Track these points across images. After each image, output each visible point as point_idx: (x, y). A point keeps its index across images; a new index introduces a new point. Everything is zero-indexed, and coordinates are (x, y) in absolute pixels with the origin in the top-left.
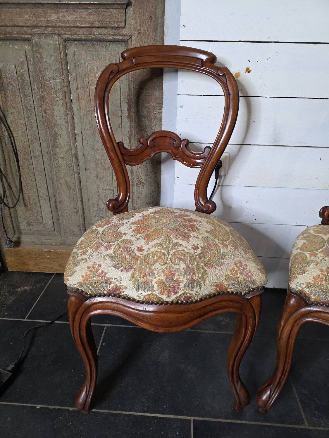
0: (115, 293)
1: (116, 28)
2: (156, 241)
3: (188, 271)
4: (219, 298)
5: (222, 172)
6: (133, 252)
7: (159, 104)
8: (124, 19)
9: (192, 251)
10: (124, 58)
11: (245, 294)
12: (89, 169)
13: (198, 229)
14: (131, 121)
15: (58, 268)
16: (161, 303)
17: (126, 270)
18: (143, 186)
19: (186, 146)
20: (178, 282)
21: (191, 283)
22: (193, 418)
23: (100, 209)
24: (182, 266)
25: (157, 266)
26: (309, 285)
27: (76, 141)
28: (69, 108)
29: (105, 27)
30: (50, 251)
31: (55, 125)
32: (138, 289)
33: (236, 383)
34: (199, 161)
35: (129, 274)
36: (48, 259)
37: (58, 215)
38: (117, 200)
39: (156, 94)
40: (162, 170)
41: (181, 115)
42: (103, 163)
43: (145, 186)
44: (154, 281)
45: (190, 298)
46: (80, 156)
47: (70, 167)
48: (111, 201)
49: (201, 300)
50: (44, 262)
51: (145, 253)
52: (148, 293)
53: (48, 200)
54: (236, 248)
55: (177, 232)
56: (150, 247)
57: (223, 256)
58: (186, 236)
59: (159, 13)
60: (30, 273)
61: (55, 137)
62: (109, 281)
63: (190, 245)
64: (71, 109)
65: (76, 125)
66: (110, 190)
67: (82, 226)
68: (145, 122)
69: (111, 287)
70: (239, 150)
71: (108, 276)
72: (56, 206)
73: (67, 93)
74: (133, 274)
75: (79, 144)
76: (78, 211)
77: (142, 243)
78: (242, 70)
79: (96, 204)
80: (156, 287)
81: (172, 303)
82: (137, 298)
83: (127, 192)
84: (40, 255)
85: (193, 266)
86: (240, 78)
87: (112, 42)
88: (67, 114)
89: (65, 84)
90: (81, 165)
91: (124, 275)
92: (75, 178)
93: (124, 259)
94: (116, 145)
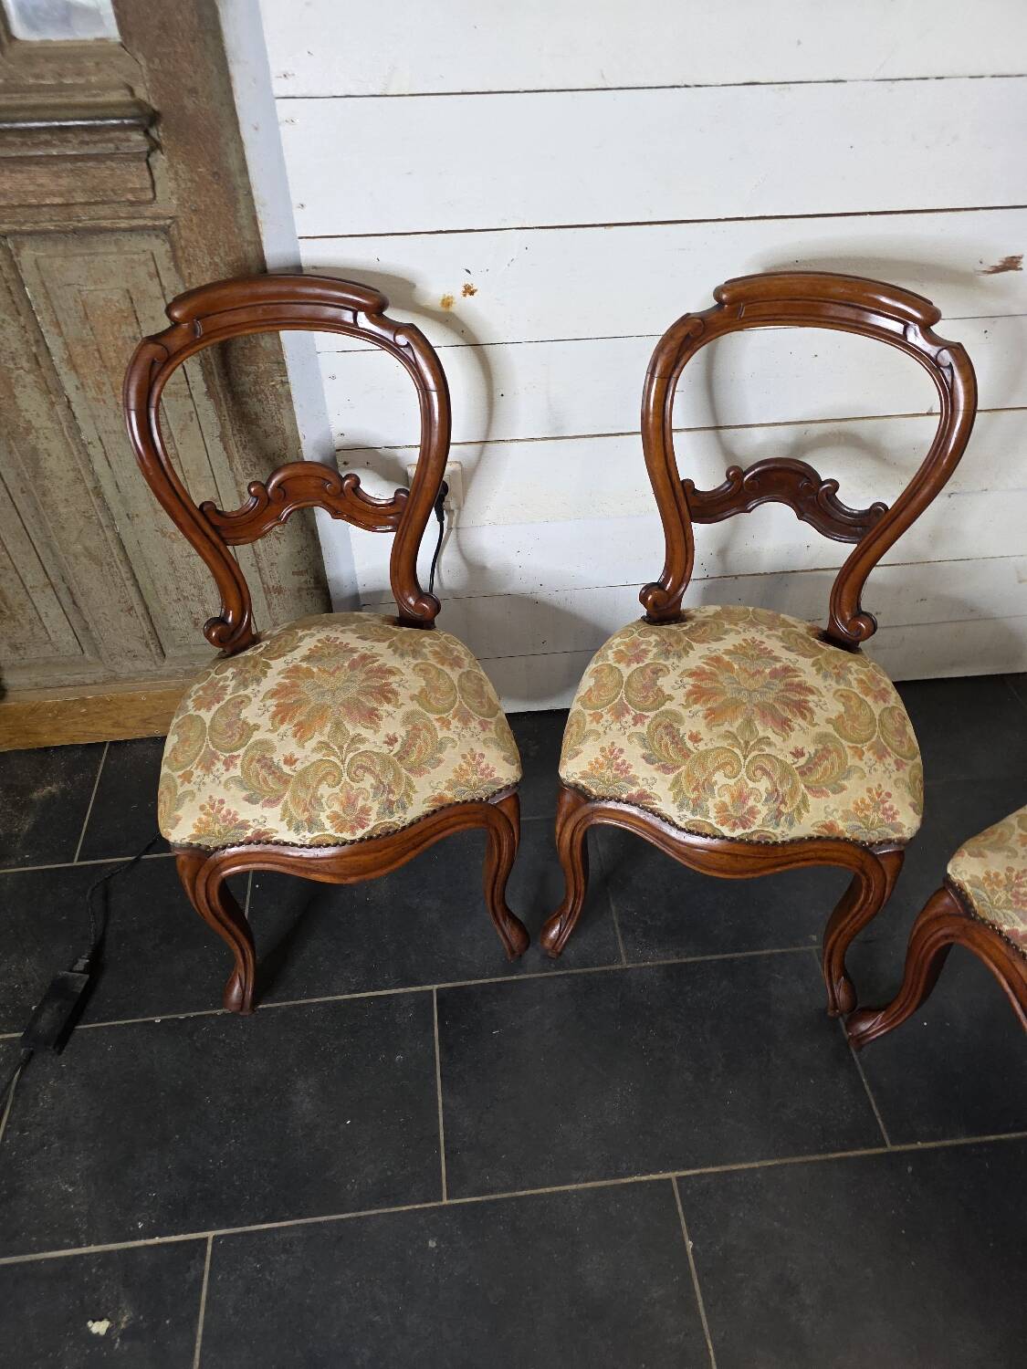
0: (260, 839)
1: (132, 203)
2: (317, 738)
3: (380, 788)
4: (443, 815)
5: (451, 502)
6: (279, 768)
7: (279, 363)
8: (148, 184)
9: (385, 749)
10: (175, 324)
11: (487, 799)
12: (137, 515)
13: (395, 693)
14: (218, 406)
15: (111, 730)
16: (345, 843)
17: (271, 803)
18: (278, 538)
19: (355, 489)
20: (365, 811)
21: (389, 807)
22: (436, 986)
23: (185, 598)
24: (368, 782)
25: (324, 790)
26: (584, 776)
27: (89, 459)
28: (53, 390)
29: (103, 203)
30: (84, 699)
31: (28, 430)
32: (297, 831)
33: (502, 921)
34: (390, 517)
35: (278, 810)
36: (84, 715)
37: (86, 621)
38: (224, 621)
39: (266, 343)
41: (333, 396)
43: (283, 538)
44: (323, 817)
45: (391, 827)
46: (108, 489)
47: (89, 518)
48: (211, 624)
49: (412, 824)
50: (76, 723)
51: (299, 766)
52: (316, 834)
53: (49, 591)
54: (465, 720)
56: (307, 754)
57: (442, 746)
58: (372, 718)
59: (233, 163)
60: (47, 749)
61: (34, 457)
62: (244, 825)
63: (381, 737)
64: (60, 390)
65: (80, 422)
67: (148, 636)
68: (253, 406)
69: (249, 833)
70: (481, 453)
71: (241, 817)
72: (74, 603)
73: (40, 357)
74: (285, 810)
75: (99, 465)
76: (132, 608)
77: (291, 745)
78: (457, 292)
79: (171, 587)
80: (328, 824)
81: (362, 840)
82: (299, 842)
83: (244, 604)
84: (62, 710)
85: (388, 778)
86: (454, 309)
87: (132, 230)
88: (52, 404)
89: (31, 337)
90: (116, 508)
91: (269, 813)
92: (106, 539)
93: (264, 784)
94: (197, 515)
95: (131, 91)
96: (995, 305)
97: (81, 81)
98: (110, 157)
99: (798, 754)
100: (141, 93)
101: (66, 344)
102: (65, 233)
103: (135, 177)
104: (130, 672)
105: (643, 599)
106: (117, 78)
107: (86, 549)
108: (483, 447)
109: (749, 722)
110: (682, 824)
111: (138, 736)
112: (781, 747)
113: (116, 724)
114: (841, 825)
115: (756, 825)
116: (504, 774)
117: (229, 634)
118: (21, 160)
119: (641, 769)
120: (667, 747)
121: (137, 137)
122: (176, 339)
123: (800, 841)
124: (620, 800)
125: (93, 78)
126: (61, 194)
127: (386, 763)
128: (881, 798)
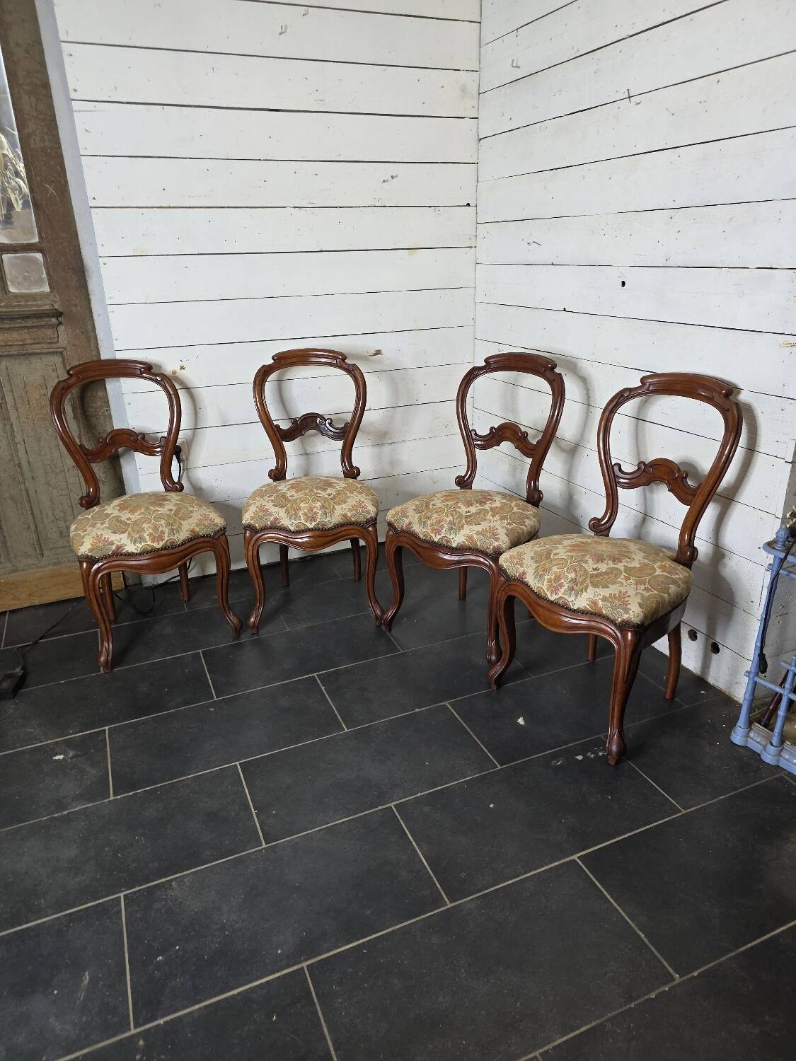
0: (119, 554)
1: (49, 343)
2: (139, 512)
3: (167, 524)
4: (195, 541)
5: (183, 456)
6: (124, 521)
7: (105, 402)
8: (56, 336)
9: (168, 513)
10: (71, 375)
11: (213, 535)
13: (170, 500)
14: (78, 422)
15: (11, 602)
16: (153, 551)
17: (123, 532)
19: (144, 438)
20: (163, 532)
21: (172, 532)
22: (201, 650)
24: (163, 522)
25: (145, 525)
26: (252, 518)
27: (17, 451)
28: (6, 418)
29: (38, 343)
32: (134, 543)
33: (227, 611)
34: (158, 450)
35: (126, 534)
37: (5, 537)
38: (88, 495)
39: (100, 394)
40: (122, 463)
41: (130, 411)
42: (53, 468)
43: (106, 484)
44: (145, 535)
45: (174, 542)
46: (25, 465)
47: (14, 479)
48: (82, 498)
49: (183, 544)
51: (133, 520)
52: (143, 544)
54: (200, 507)
55: (153, 504)
56: (136, 516)
57: (192, 512)
58: (161, 505)
59: (90, 328)
62: (112, 543)
63: (166, 510)
64: (8, 419)
65: (16, 434)
66: (66, 495)
68: (94, 421)
69: (114, 547)
70: (194, 434)
71: (110, 540)
73: (2, 405)
74: (129, 534)
75: (22, 453)
76: (29, 526)
77: (129, 515)
78: (178, 369)
79: (50, 514)
80: (148, 539)
81: (162, 549)
82: (135, 551)
83: (97, 489)
85: (171, 521)
86: (177, 375)
87: (47, 353)
88: (5, 424)
90: (27, 474)
91: (122, 536)
92: (21, 490)
93: (119, 527)
94: (78, 447)
95: (53, 306)
96: (379, 368)
97: (35, 303)
98: (42, 326)
99: (329, 495)
100: (56, 306)
101: (14, 399)
102: (20, 355)
103: (49, 332)
104: (25, 565)
105: (270, 476)
106: (47, 302)
107: (11, 495)
108: (194, 432)
109: (312, 491)
110: (292, 529)
111: (26, 605)
112: (324, 494)
113: (15, 598)
114: (349, 514)
115: (318, 520)
116: (219, 521)
117: (90, 501)
118: (8, 329)
119: (273, 509)
120: (282, 501)
121: (54, 320)
122: (72, 381)
123: (337, 526)
124: (268, 528)
125: (39, 303)
126: (22, 341)
127: (169, 516)
128: (360, 503)
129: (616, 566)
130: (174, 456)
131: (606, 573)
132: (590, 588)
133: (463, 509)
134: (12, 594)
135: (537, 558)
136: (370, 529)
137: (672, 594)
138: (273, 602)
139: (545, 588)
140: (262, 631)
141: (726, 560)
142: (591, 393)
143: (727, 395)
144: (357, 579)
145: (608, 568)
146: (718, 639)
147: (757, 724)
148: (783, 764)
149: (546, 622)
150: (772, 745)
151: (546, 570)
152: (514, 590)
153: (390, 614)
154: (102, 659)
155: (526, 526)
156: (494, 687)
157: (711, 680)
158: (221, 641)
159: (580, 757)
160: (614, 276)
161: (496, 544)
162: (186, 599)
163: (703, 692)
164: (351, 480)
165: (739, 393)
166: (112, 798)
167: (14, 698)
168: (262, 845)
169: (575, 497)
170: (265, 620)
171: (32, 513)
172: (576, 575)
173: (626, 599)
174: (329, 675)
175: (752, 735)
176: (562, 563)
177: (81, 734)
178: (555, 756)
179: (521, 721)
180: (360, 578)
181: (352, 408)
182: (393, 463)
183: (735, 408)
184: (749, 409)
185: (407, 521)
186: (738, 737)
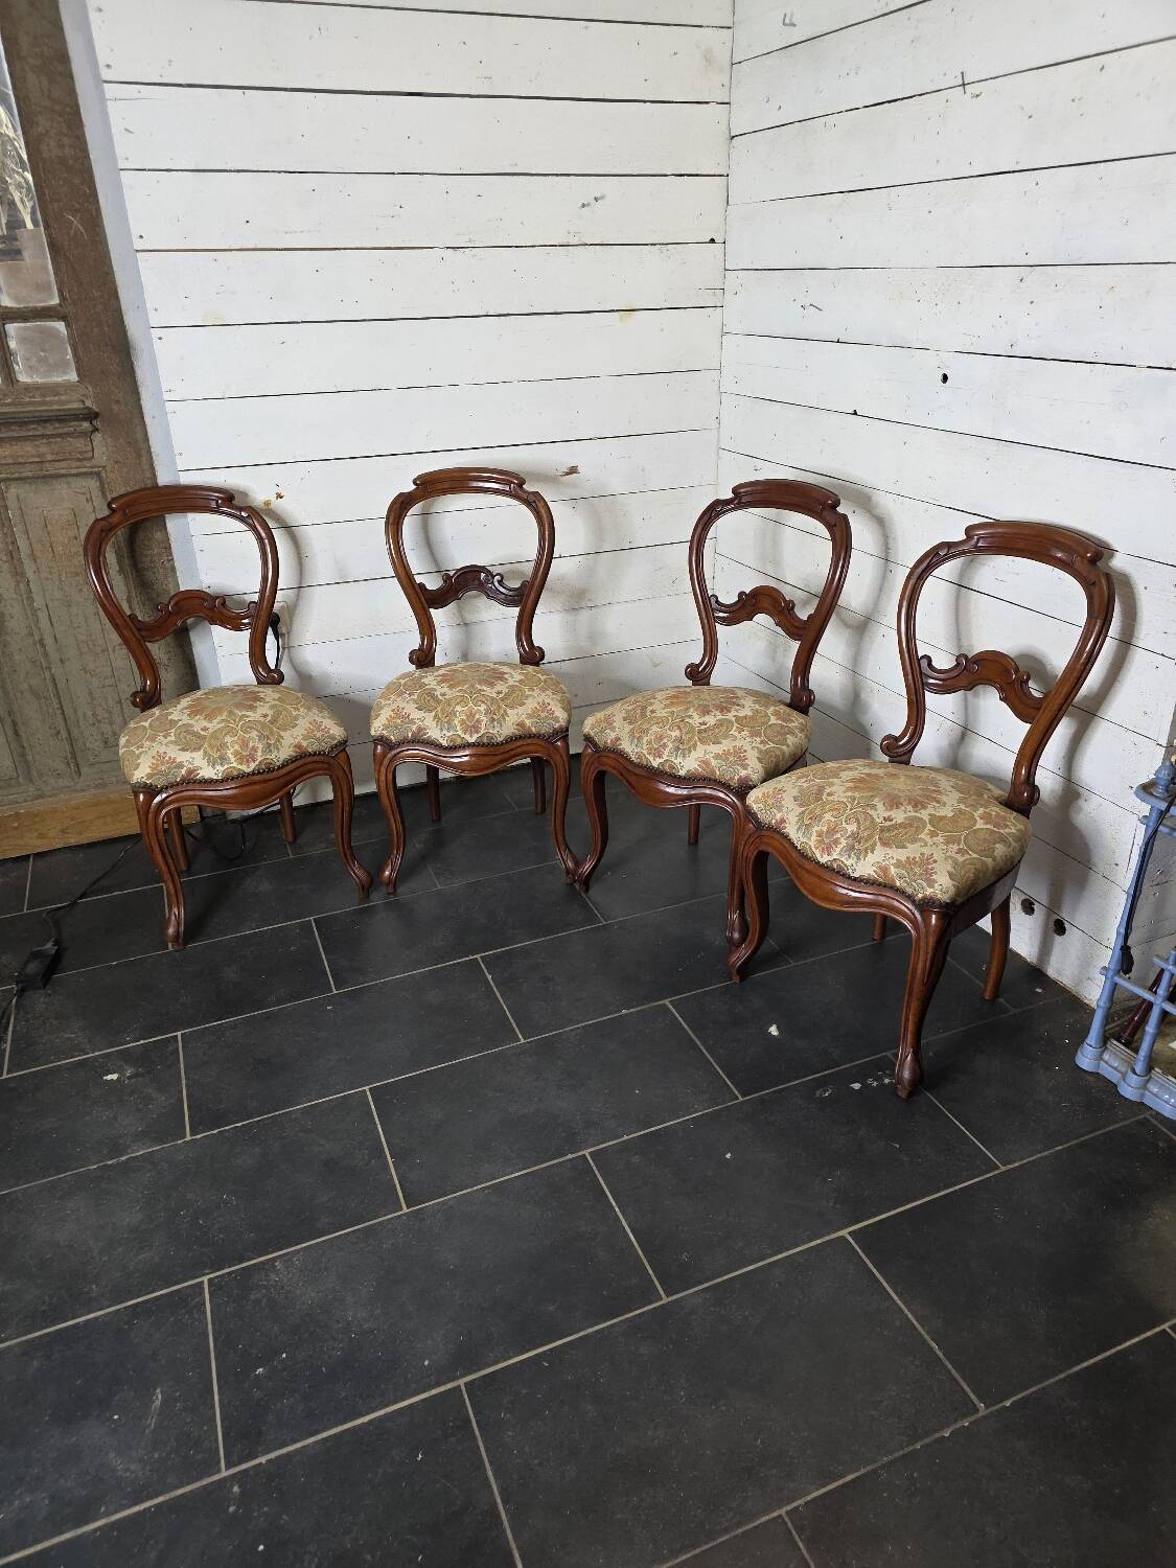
0: (190, 781)
1: (79, 460)
2: (219, 718)
3: (262, 737)
4: (301, 762)
5: (282, 629)
6: (197, 733)
7: (166, 548)
8: (90, 448)
9: (262, 719)
10: (113, 511)
11: (328, 752)
12: (68, 659)
13: (264, 699)
14: (126, 580)
15: (36, 842)
16: (244, 775)
17: (196, 749)
18: (166, 669)
19: (223, 604)
20: (254, 749)
21: (269, 749)
22: (313, 918)
23: (99, 722)
24: (254, 734)
25: (228, 739)
26: (386, 727)
27: (37, 621)
28: (19, 573)
29: (63, 460)
30: (17, 814)
32: (213, 765)
33: (350, 861)
34: (246, 621)
35: (201, 752)
36: (16, 828)
37: (23, 747)
38: (143, 690)
39: (158, 535)
40: (192, 639)
41: (202, 562)
42: (91, 646)
43: (169, 669)
44: (230, 754)
45: (271, 763)
46: (49, 641)
47: (34, 663)
48: (135, 695)
49: (283, 766)
51: (210, 731)
52: (226, 767)
54: (309, 709)
55: (239, 706)
56: (214, 725)
57: (296, 718)
58: (252, 708)
59: (139, 436)
62: (180, 766)
63: (258, 715)
64: (23, 574)
65: (34, 596)
66: (112, 686)
67: (69, 756)
68: (150, 576)
69: (183, 772)
70: (298, 596)
71: (178, 760)
72: (16, 731)
73: (13, 553)
74: (205, 753)
75: (44, 624)
76: (59, 732)
77: (205, 724)
78: (273, 498)
79: (89, 713)
80: (233, 760)
81: (254, 774)
82: (215, 777)
83: (156, 679)
85: (266, 732)
86: (272, 506)
87: (77, 475)
88: (18, 582)
89: (9, 540)
90: (54, 656)
91: (195, 754)
92: (45, 678)
93: (190, 741)
94: (128, 619)
95: (83, 401)
96: (574, 493)
97: (57, 399)
98: (68, 434)
99: (499, 693)
100: (89, 403)
101: (31, 545)
102: (38, 478)
103: (79, 444)
104: (53, 789)
105: (411, 660)
106: (75, 398)
107: (30, 686)
108: (299, 592)
109: (472, 686)
110: (444, 743)
111: (58, 846)
112: (490, 692)
113: (41, 836)
114: (528, 723)
115: (483, 731)
116: (337, 732)
117: (148, 700)
118: (18, 439)
119: (416, 715)
120: (428, 701)
121: (86, 425)
122: (115, 519)
123: (510, 740)
124: (409, 742)
125: (63, 398)
126: (39, 456)
127: (263, 725)
128: (544, 706)
129: (919, 815)
130: (270, 629)
131: (902, 825)
132: (879, 847)
133: (696, 719)
134: (36, 830)
135: (802, 800)
136: (559, 743)
137: (998, 858)
138: (417, 845)
139: (812, 844)
140: (401, 890)
141: (1081, 802)
142: (891, 542)
143: (1093, 561)
144: (539, 811)
145: (906, 818)
146: (1065, 915)
147: (1115, 1042)
148: (1149, 1101)
149: (813, 893)
150: (1134, 1072)
151: (817, 818)
152: (768, 844)
153: (587, 867)
154: (171, 931)
155: (788, 746)
156: (736, 979)
157: (1051, 972)
158: (341, 903)
159: (857, 1086)
160: (931, 365)
161: (743, 773)
162: (290, 838)
163: (1039, 990)
164: (530, 668)
165: (1112, 556)
166: (188, 1138)
167: (44, 987)
168: (401, 1209)
169: (863, 696)
170: (405, 874)
171: (63, 713)
172: (859, 828)
173: (930, 867)
174: (497, 957)
175: (1106, 1057)
176: (838, 809)
177: (142, 1042)
178: (821, 1083)
179: (774, 1030)
180: (544, 810)
181: (533, 555)
182: (594, 636)
183: (1104, 582)
184: (1126, 581)
185: (613, 735)
186: (1086, 1059)
